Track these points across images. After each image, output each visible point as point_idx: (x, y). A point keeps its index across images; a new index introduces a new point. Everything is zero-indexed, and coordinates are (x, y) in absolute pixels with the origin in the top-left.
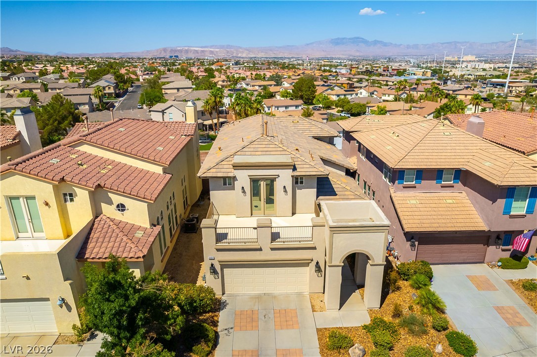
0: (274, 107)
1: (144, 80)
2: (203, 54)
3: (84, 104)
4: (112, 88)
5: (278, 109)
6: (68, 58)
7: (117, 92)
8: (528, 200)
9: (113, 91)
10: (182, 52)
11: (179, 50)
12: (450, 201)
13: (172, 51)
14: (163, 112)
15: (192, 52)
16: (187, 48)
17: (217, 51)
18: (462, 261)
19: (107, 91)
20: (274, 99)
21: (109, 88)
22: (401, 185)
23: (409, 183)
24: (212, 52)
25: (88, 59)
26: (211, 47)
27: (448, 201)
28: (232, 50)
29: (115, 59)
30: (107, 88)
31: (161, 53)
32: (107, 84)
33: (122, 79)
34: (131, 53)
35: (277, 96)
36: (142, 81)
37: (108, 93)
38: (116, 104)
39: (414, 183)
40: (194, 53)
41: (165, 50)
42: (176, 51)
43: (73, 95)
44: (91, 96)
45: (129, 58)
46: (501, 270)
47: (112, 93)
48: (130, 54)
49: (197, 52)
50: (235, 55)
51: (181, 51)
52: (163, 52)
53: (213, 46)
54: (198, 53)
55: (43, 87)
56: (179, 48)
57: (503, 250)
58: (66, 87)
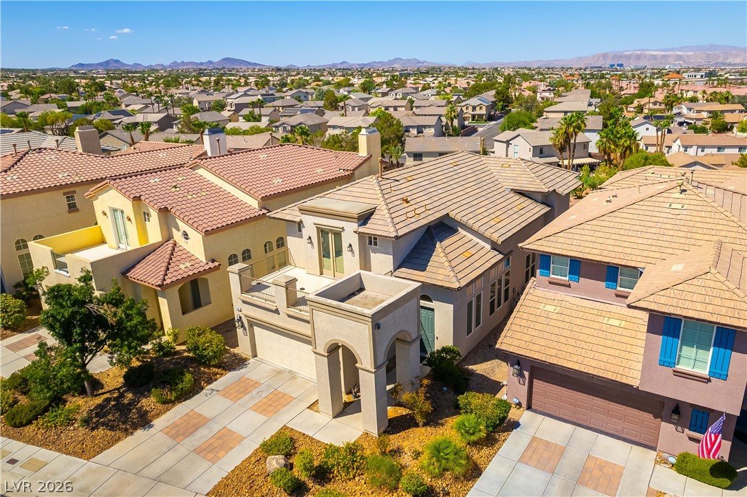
0: (695, 147)
1: (543, 98)
2: (664, 61)
3: (430, 127)
4: (484, 108)
5: (686, 151)
6: (473, 69)
7: (492, 113)
8: (712, 349)
9: (485, 112)
10: (630, 58)
11: (626, 56)
12: (616, 322)
13: (615, 56)
14: (508, 143)
15: (647, 58)
16: (639, 52)
17: (688, 56)
18: (614, 433)
19: (478, 111)
20: (729, 134)
21: (481, 108)
22: (545, 279)
23: (559, 277)
24: (680, 58)
25: (496, 69)
26: (681, 49)
27: (612, 322)
28: (717, 52)
29: (530, 69)
30: (478, 108)
31: (598, 60)
32: (480, 102)
33: (503, 97)
34: (555, 60)
35: (735, 130)
36: (540, 99)
37: (478, 115)
38: (480, 130)
39: (567, 279)
40: (649, 59)
41: (605, 56)
42: (621, 57)
43: (429, 115)
44: (442, 118)
45: (549, 68)
46: (673, 472)
47: (483, 115)
48: (555, 62)
49: (654, 57)
50: (720, 60)
51: (628, 57)
52: (601, 59)
53: (686, 47)
54: (656, 59)
55: (409, 104)
56: (627, 53)
57: (691, 439)
58: (431, 105)
